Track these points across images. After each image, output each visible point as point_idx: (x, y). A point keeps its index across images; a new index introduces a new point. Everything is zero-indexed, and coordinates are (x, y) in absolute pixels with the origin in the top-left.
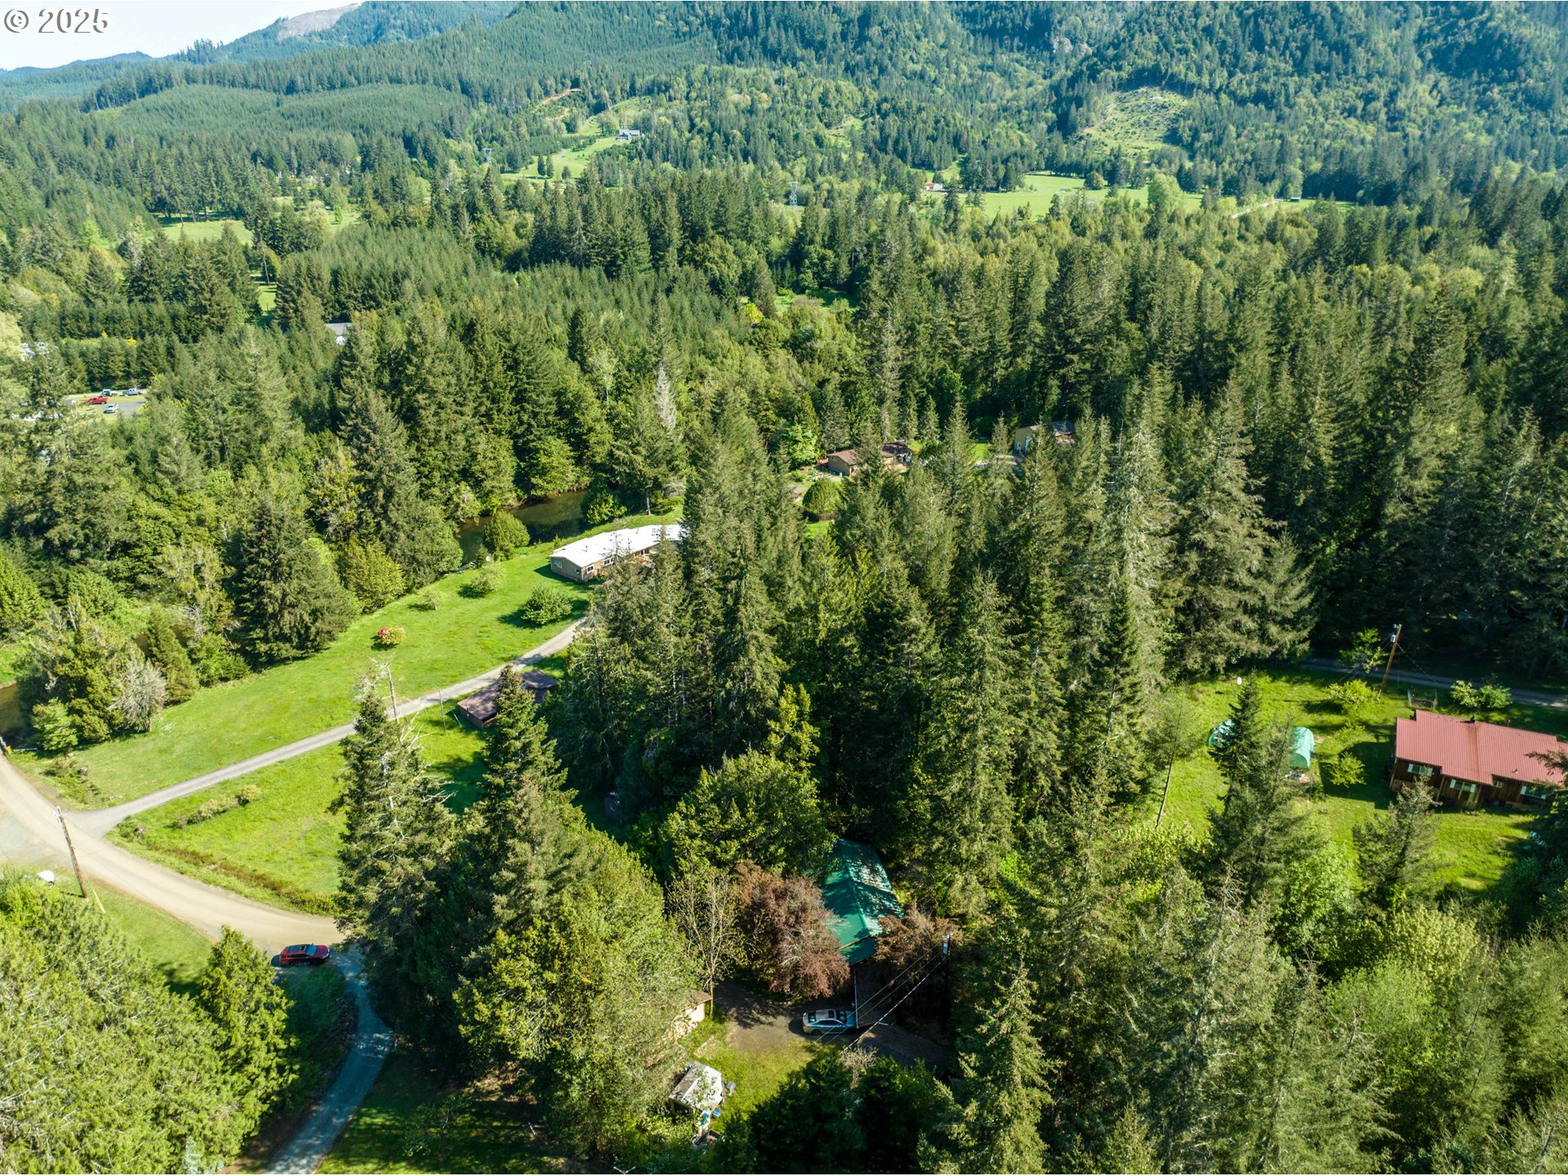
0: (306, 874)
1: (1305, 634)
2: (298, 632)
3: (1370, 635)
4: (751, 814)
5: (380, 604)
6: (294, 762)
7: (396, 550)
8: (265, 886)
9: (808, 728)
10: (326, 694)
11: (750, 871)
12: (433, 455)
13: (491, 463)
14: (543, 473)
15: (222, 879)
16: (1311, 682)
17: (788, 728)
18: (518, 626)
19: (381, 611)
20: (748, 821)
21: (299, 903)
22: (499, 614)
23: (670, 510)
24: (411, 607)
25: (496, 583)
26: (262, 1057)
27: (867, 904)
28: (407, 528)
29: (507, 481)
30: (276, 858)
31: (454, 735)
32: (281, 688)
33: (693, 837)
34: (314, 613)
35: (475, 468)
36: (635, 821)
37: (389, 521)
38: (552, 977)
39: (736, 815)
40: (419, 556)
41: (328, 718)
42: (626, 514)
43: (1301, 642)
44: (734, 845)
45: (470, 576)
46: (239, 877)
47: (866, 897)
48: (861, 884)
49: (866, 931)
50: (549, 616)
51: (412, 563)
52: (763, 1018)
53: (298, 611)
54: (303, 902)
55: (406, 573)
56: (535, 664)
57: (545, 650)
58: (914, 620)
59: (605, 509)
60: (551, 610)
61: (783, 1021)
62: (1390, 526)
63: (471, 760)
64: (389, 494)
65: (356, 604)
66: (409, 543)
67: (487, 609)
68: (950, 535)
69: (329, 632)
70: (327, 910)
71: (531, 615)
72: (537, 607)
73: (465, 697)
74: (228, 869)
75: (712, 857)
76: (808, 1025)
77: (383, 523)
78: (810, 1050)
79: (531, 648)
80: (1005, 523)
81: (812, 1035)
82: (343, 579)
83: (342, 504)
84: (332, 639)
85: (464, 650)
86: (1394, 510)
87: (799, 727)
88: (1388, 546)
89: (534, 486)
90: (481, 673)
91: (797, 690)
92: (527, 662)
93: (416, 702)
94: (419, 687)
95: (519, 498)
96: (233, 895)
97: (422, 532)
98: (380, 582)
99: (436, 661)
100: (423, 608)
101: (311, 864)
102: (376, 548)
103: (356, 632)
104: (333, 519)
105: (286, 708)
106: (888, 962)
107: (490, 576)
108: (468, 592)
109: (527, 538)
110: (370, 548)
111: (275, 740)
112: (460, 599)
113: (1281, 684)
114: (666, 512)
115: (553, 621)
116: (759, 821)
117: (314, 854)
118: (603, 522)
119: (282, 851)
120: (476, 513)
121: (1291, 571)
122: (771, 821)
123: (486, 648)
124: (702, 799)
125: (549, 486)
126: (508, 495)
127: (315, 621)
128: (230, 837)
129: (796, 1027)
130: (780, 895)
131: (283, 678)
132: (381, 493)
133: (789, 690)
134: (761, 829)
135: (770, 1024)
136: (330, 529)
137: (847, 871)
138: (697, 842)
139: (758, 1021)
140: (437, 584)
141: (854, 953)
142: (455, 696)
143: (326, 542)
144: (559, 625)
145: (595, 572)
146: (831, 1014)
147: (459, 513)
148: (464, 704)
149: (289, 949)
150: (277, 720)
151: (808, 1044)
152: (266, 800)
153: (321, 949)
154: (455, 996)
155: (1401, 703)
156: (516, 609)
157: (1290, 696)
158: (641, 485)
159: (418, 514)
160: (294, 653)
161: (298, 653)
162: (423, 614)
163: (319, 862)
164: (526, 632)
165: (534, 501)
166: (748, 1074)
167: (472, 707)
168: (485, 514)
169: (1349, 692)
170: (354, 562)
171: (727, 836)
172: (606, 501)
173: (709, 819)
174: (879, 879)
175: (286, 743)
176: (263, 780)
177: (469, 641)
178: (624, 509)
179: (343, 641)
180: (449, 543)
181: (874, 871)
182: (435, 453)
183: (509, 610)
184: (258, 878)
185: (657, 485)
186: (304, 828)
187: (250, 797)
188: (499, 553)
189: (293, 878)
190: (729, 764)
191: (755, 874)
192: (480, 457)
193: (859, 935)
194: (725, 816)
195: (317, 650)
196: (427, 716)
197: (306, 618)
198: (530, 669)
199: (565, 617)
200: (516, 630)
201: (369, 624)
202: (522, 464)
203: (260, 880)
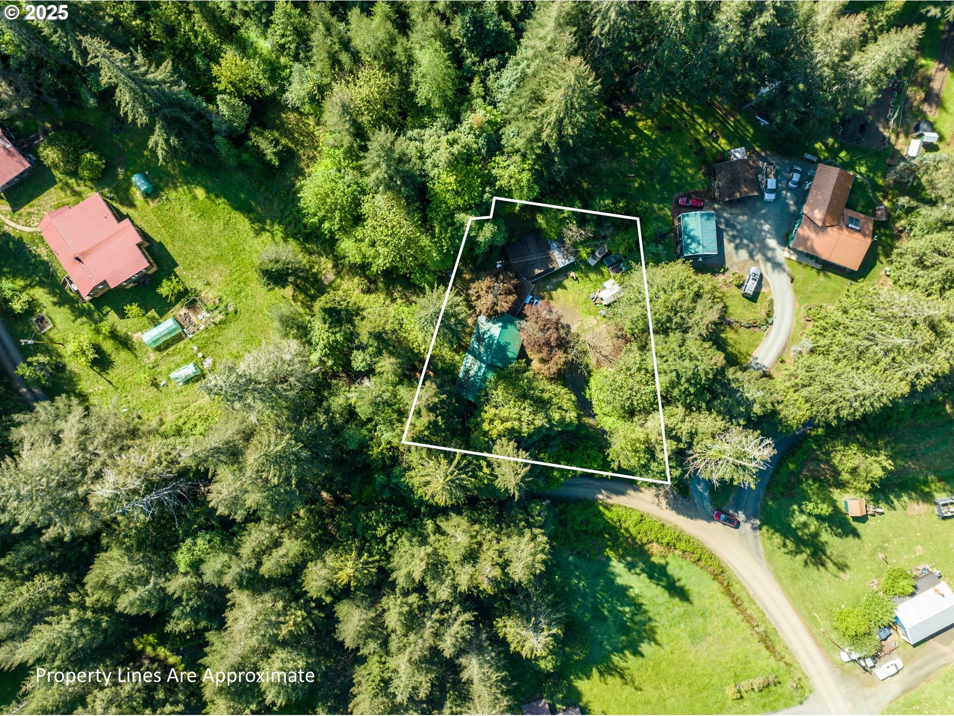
0: (711, 596)
8: (734, 595)
15: (755, 615)
30: (724, 621)
46: (746, 611)
74: (750, 622)
101: (707, 605)
163: (702, 605)
189: (719, 595)
193: (506, 328)
203: (736, 602)
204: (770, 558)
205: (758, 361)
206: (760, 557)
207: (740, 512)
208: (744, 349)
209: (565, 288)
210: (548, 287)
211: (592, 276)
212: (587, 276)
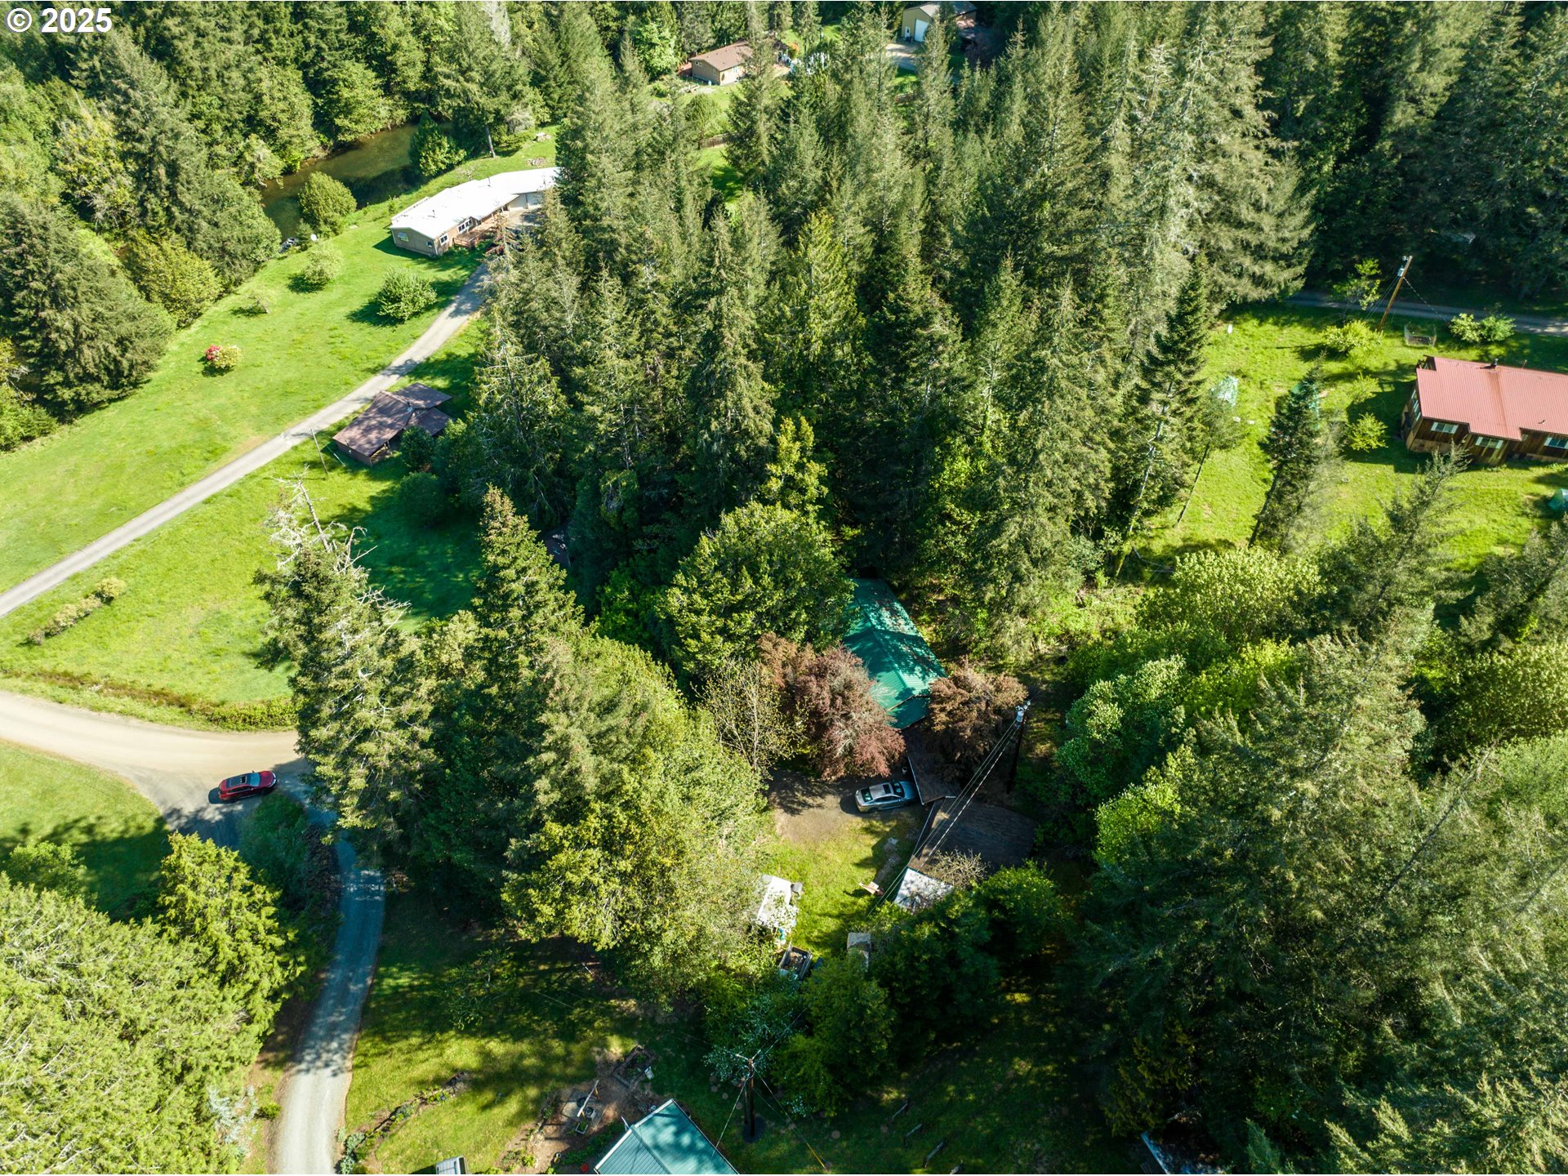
0: (215, 680)
1: (1300, 270)
2: (107, 369)
3: (1368, 267)
4: (767, 580)
5: (197, 315)
6: (153, 537)
7: (200, 244)
8: (170, 704)
9: (816, 468)
10: (166, 444)
11: (775, 645)
12: (207, 101)
13: (281, 105)
14: (347, 110)
15: (111, 701)
16: (1300, 322)
17: (790, 470)
18: (376, 324)
19: (198, 322)
20: (764, 589)
21: (217, 719)
22: (347, 310)
23: (518, 148)
24: (235, 312)
25: (334, 270)
26: (257, 957)
27: (900, 656)
28: (206, 212)
29: (305, 124)
30: (171, 665)
31: (338, 478)
32: (105, 441)
33: (698, 613)
34: (121, 342)
35: (264, 114)
36: (605, 581)
37: (181, 205)
38: (625, 865)
39: (748, 583)
40: (230, 247)
41: (178, 475)
42: (466, 159)
43: (1294, 279)
44: (749, 618)
45: (298, 263)
46: (134, 697)
47: (896, 647)
48: (886, 632)
49: (908, 691)
50: (411, 309)
51: (223, 256)
52: (810, 801)
53: (99, 343)
54: (224, 719)
55: (219, 272)
56: (410, 374)
57: (418, 352)
58: (938, 327)
59: (441, 156)
60: (413, 302)
61: (832, 801)
62: (1394, 134)
63: (369, 508)
64: (173, 170)
65: (168, 319)
66: (214, 232)
67: (330, 306)
68: (920, 188)
69: (145, 363)
70: (255, 724)
71: (389, 309)
72: (396, 299)
73: (340, 428)
74: (118, 689)
75: (724, 631)
76: (862, 804)
77: (174, 209)
78: (869, 830)
79: (399, 352)
80: (1019, 181)
81: (866, 814)
82: (141, 288)
83: (105, 180)
84: (150, 367)
85: (318, 364)
86: (1402, 116)
87: (800, 467)
88: (1390, 160)
89: (339, 129)
90: (348, 392)
91: (798, 425)
92: (400, 371)
93: (279, 440)
94: (278, 419)
95: (324, 147)
96: (134, 721)
97: (225, 214)
98: (190, 287)
99: (288, 382)
100: (253, 312)
101: (216, 668)
102: (173, 243)
103: (176, 354)
104: (99, 201)
105: (120, 468)
106: (951, 734)
107: (324, 264)
108: (301, 285)
109: (353, 203)
110: (165, 245)
111: (118, 513)
112: (293, 295)
113: (1269, 327)
114: (514, 151)
115: (416, 314)
116: (776, 588)
117: (217, 654)
118: (440, 173)
119: (175, 655)
120: (278, 173)
121: (1292, 198)
122: (788, 584)
123: (344, 359)
124: (704, 570)
125: (360, 127)
126: (310, 144)
127: (125, 350)
128: (104, 647)
129: (849, 806)
130: (820, 672)
131: (104, 428)
132: (162, 171)
133: (789, 425)
134: (778, 595)
135: (819, 806)
136: (99, 215)
137: (867, 619)
138: (705, 619)
139: (805, 804)
140: (258, 276)
141: (899, 716)
142: (325, 427)
143: (100, 230)
144: (425, 317)
145: (449, 242)
146: (887, 790)
147: (257, 175)
148: (342, 438)
149: (227, 782)
150: (115, 486)
151: (866, 824)
152: (134, 592)
153: (265, 776)
154: (505, 896)
155: (1397, 342)
156: (366, 301)
157: (1282, 342)
158: (479, 120)
159: (216, 191)
160: (107, 394)
161: (115, 394)
162: (253, 320)
163: (226, 663)
164: (387, 331)
165: (341, 149)
166: (812, 871)
167: (352, 440)
168: (288, 171)
169: (1350, 337)
170: (150, 265)
171: (739, 607)
172: (440, 145)
173: (716, 591)
174: (902, 622)
175: (135, 514)
176: (122, 567)
177: (321, 351)
178: (462, 153)
179: (165, 369)
180: (263, 224)
181: (894, 613)
182: (208, 99)
183: (358, 304)
184: (157, 694)
185: (499, 119)
186: (193, 621)
187: (115, 593)
188: (324, 228)
189: (200, 688)
190: (728, 520)
191: (780, 648)
192: (266, 99)
193: (901, 696)
194: (735, 585)
195: (135, 385)
196: (295, 457)
197: (113, 351)
198: (406, 381)
199: (428, 308)
200: (373, 329)
201: (188, 341)
202: (319, 101)
203: (161, 697)
204: (116, 791)
205: (328, 1071)
206: (140, 779)
207: (218, 817)
208: (379, 1066)
209: (863, 864)
210: (894, 842)
211: (830, 925)
212: (838, 917)
